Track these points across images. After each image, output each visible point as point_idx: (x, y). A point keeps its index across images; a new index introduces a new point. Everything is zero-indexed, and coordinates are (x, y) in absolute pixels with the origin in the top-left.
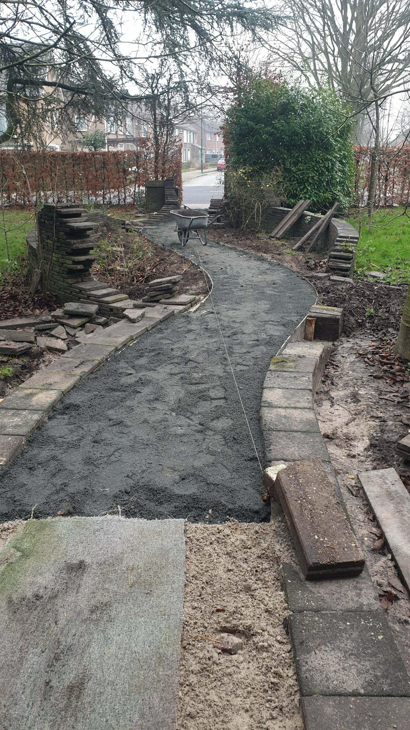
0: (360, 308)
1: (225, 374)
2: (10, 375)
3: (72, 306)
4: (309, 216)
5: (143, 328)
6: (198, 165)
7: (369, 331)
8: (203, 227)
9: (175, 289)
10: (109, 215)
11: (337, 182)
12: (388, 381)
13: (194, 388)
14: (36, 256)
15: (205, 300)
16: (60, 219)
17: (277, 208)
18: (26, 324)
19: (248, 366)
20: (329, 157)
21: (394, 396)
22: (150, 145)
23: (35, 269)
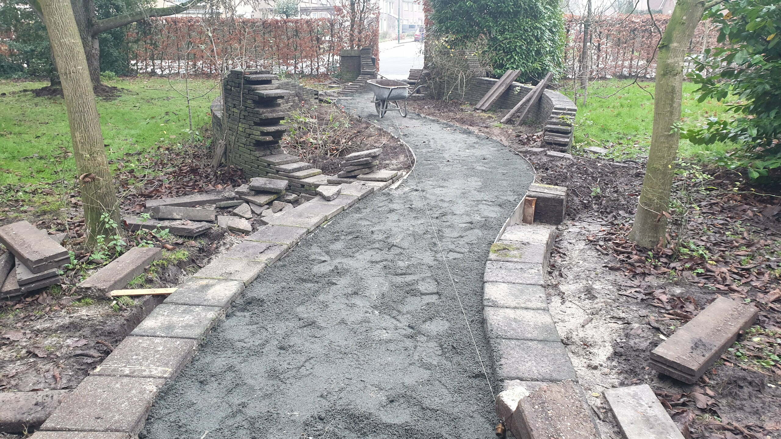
0: (584, 187)
1: (436, 263)
2: (184, 260)
3: (258, 182)
4: (518, 86)
5: (339, 207)
6: (394, 35)
7: (596, 214)
8: (403, 98)
9: (374, 163)
10: (301, 85)
11: (547, 52)
12: (626, 274)
13: (399, 280)
14: (220, 126)
15: (407, 175)
16: (248, 85)
17: (483, 78)
18: (207, 200)
19: (462, 253)
20: (538, 25)
21: (635, 292)
22: (345, 12)
23: (219, 140)
